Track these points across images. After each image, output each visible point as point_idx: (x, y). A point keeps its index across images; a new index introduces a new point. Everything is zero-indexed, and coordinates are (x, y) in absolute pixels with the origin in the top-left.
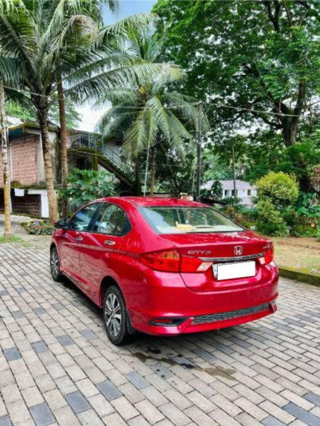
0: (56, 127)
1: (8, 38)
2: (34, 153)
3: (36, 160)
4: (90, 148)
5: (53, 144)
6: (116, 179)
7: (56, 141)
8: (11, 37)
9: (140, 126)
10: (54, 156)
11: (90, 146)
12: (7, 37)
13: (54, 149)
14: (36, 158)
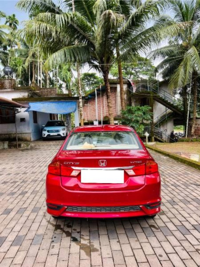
0: (127, 81)
1: (80, 36)
2: (115, 98)
3: (115, 103)
4: (149, 90)
5: (125, 91)
6: (169, 110)
7: (127, 89)
8: (81, 34)
9: (181, 70)
10: (126, 99)
11: (149, 89)
12: (78, 35)
13: (126, 94)
14: (115, 101)
